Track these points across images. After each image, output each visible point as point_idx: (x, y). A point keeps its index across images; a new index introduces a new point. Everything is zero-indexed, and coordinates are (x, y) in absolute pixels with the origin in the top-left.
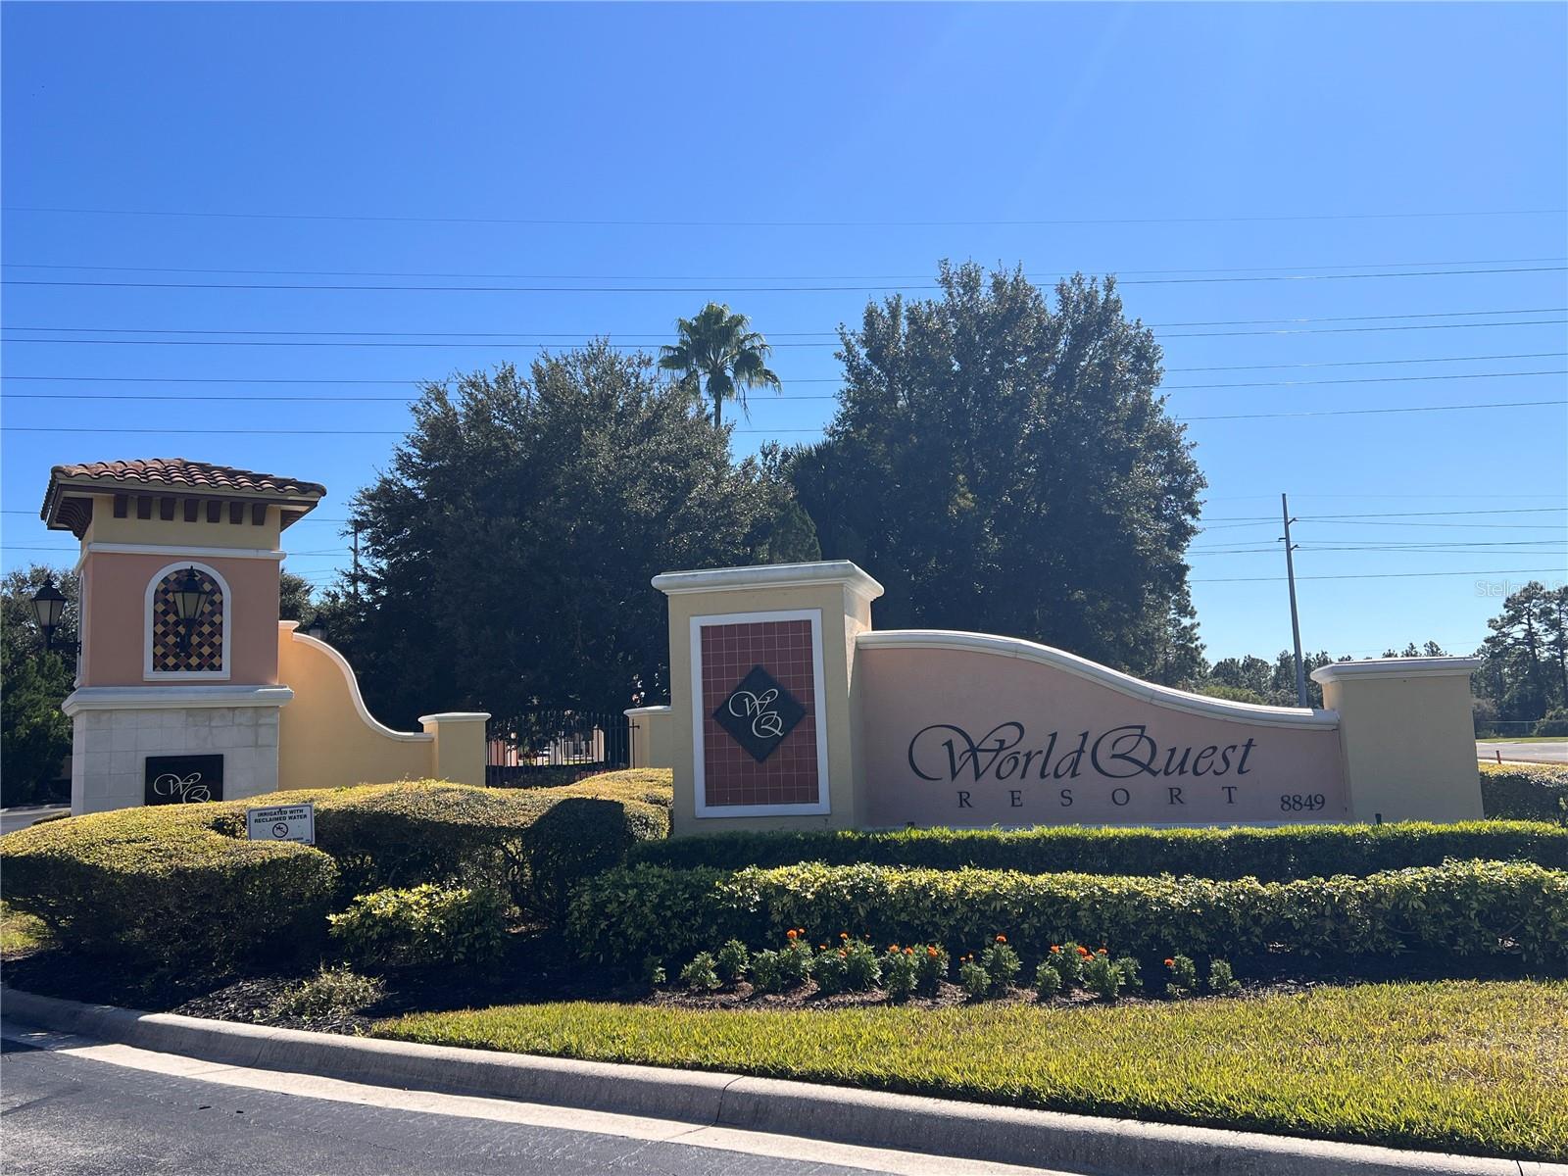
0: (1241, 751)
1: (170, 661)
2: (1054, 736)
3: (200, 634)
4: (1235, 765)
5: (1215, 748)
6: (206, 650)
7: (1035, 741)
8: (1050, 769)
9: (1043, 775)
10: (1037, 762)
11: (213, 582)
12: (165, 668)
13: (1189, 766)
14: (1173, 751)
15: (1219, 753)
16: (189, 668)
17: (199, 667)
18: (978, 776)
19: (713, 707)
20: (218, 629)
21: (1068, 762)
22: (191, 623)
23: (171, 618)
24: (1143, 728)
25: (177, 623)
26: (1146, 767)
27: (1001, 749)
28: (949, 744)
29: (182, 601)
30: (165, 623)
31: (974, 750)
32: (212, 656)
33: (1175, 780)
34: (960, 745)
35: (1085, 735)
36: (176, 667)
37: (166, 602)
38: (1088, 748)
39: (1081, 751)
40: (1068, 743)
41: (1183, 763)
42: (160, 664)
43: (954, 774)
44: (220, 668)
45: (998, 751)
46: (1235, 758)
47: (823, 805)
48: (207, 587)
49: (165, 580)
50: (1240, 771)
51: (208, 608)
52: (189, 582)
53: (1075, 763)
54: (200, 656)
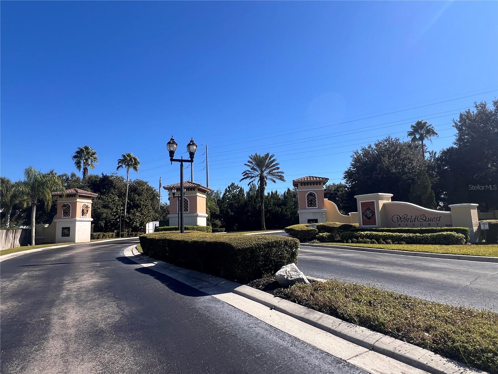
0: (439, 218)
1: (310, 206)
2: (412, 216)
3: (313, 202)
4: (438, 220)
5: (435, 218)
6: (314, 204)
7: (409, 217)
8: (411, 221)
9: (410, 222)
10: (410, 220)
11: (315, 194)
12: (309, 207)
13: (431, 220)
14: (429, 218)
15: (436, 219)
16: (312, 206)
17: (313, 206)
18: (401, 222)
19: (363, 213)
20: (315, 201)
21: (414, 220)
22: (311, 200)
23: (309, 200)
24: (424, 215)
25: (310, 200)
26: (425, 220)
27: (405, 218)
28: (397, 217)
29: (311, 198)
30: (308, 200)
31: (401, 218)
32: (315, 205)
33: (429, 222)
34: (399, 218)
35: (416, 216)
36: (310, 207)
37: (308, 197)
38: (417, 217)
39: (415, 218)
40: (414, 217)
41: (430, 220)
42: (308, 206)
43: (398, 221)
44: (316, 206)
45: (404, 218)
46: (438, 219)
47: (377, 225)
48: (314, 195)
49: (308, 194)
50: (439, 221)
51: (314, 198)
52: (311, 194)
53: (415, 220)
54: (313, 205)
